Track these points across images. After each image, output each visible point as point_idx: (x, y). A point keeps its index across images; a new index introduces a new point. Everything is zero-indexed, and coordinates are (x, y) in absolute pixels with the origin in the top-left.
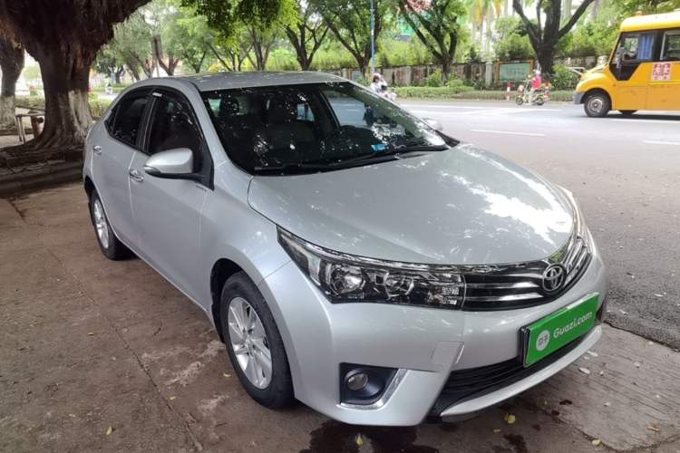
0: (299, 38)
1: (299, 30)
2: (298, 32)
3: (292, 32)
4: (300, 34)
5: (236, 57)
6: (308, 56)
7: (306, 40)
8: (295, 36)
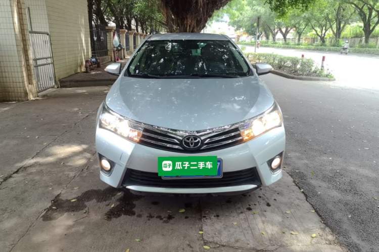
0: (367, 16)
1: (368, 11)
2: (367, 12)
3: (363, 12)
4: (368, 14)
5: (324, 28)
6: (371, 28)
7: (372, 17)
8: (365, 15)
